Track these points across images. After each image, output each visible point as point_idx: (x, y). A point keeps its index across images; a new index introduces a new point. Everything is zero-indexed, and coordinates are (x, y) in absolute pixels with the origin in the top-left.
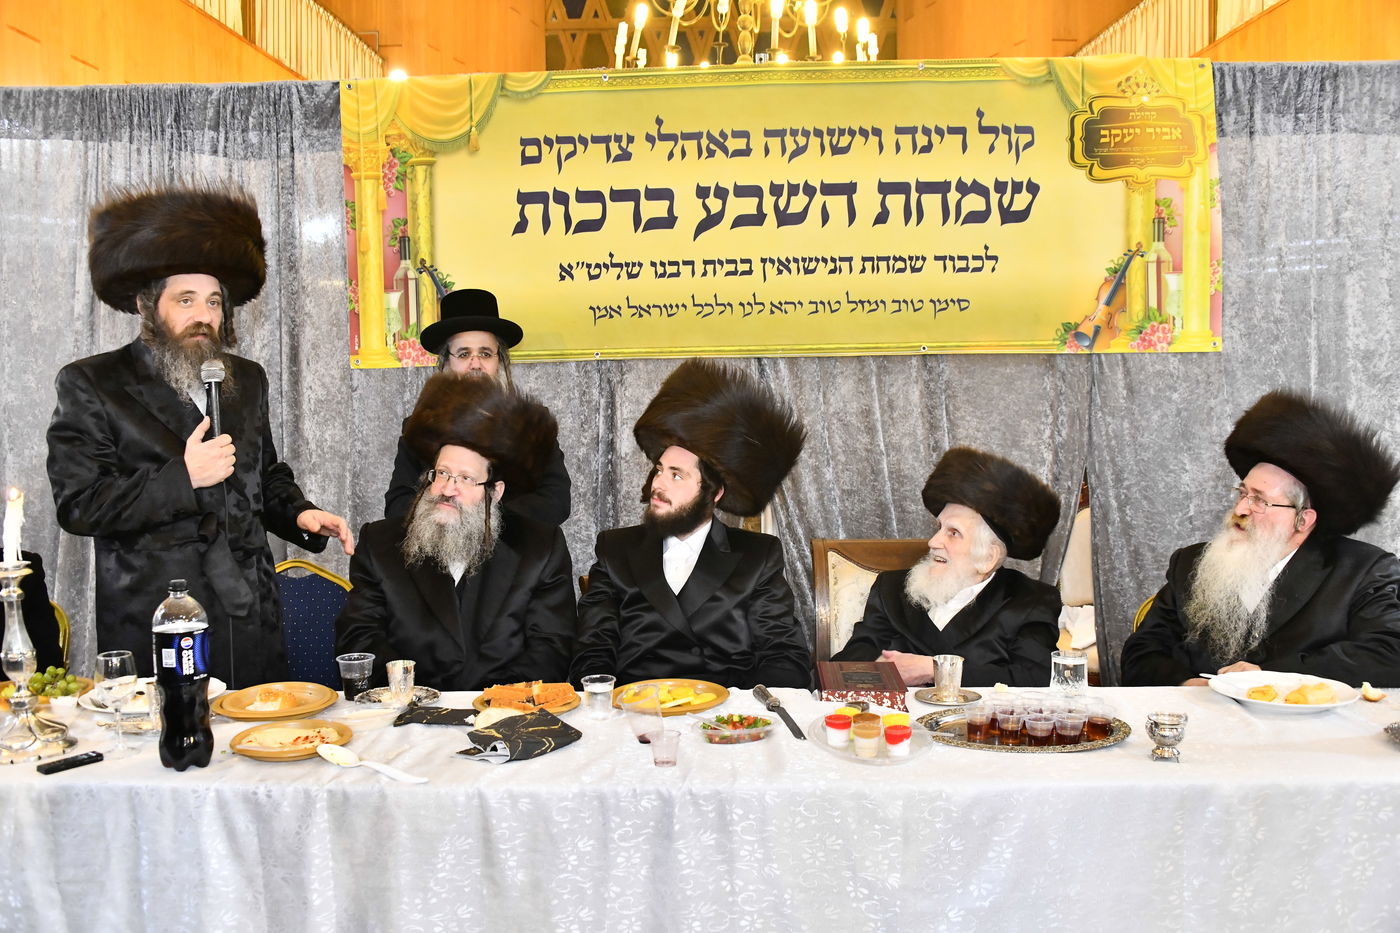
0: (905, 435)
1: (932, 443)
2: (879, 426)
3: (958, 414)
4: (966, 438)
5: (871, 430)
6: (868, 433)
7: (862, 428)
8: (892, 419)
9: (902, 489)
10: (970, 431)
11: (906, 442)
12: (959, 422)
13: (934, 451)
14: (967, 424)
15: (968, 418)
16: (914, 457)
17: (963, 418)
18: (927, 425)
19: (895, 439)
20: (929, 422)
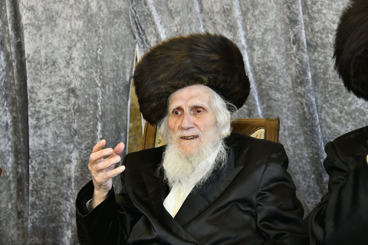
0: (266, 30)
1: (292, 37)
2: (239, 23)
3: (315, 8)
4: (323, 29)
5: (232, 28)
6: (231, 31)
7: (226, 26)
8: (254, 16)
9: (267, 80)
10: (327, 24)
11: (269, 37)
12: (316, 15)
13: (294, 43)
14: (323, 17)
15: (325, 11)
16: (276, 51)
17: (319, 11)
18: (287, 21)
19: (258, 35)
20: (288, 17)
